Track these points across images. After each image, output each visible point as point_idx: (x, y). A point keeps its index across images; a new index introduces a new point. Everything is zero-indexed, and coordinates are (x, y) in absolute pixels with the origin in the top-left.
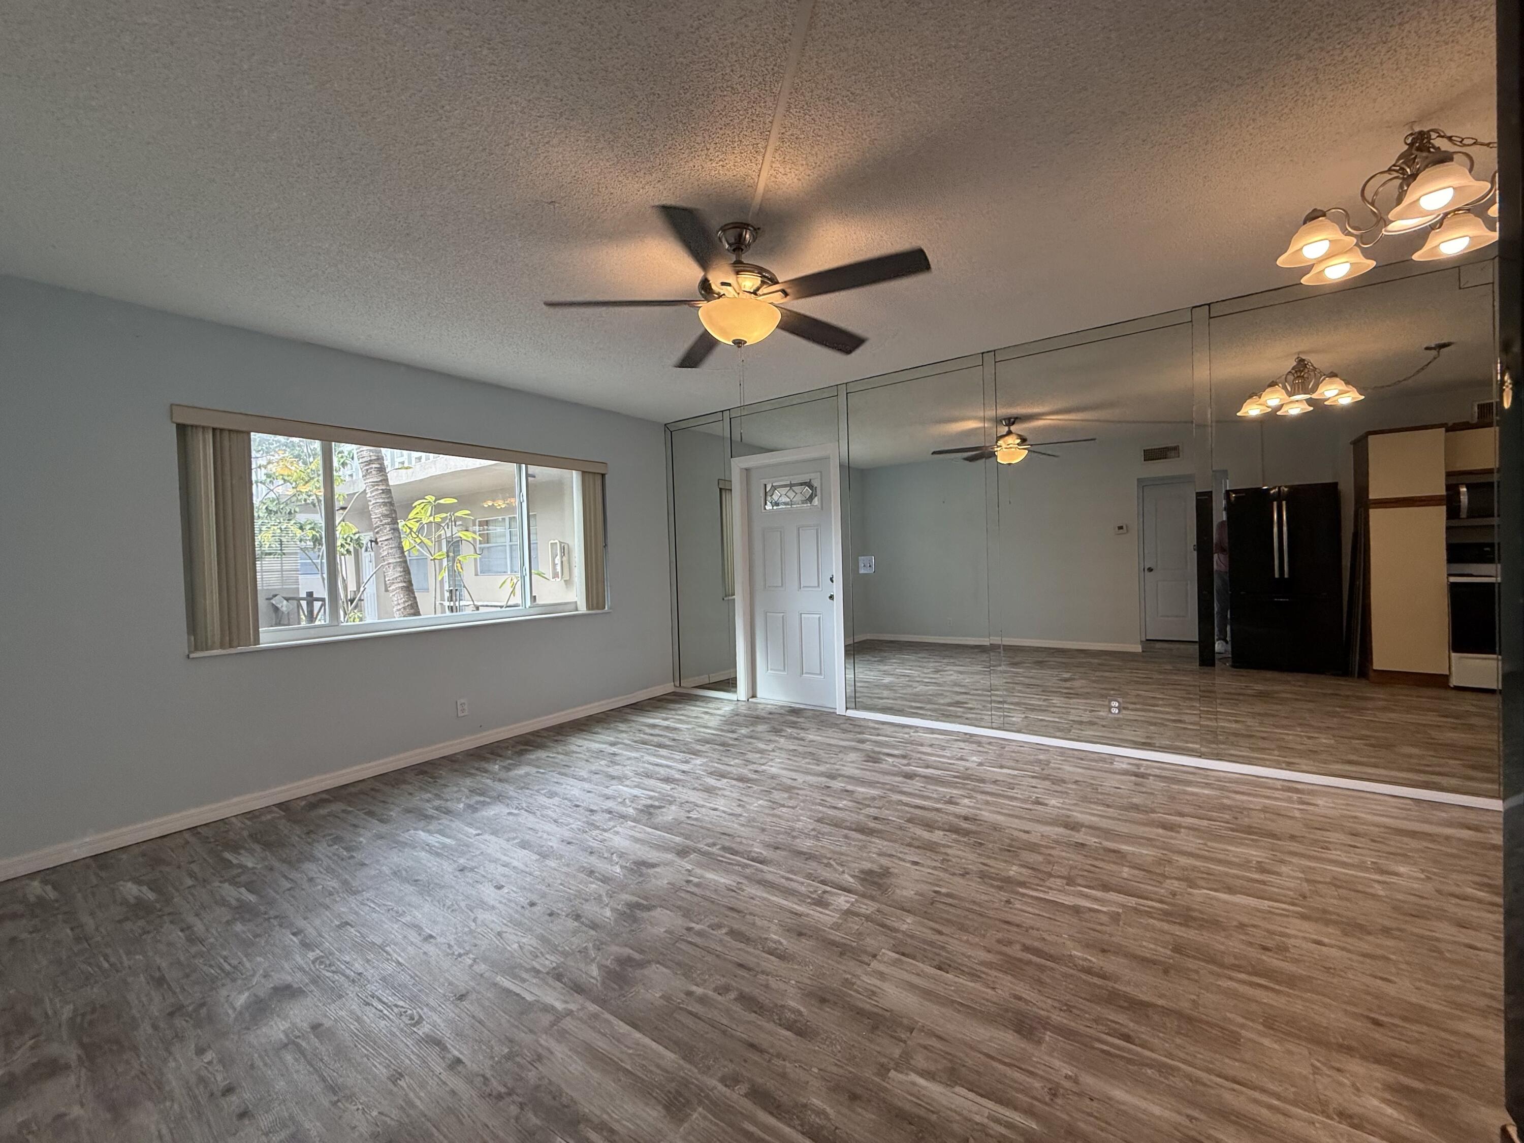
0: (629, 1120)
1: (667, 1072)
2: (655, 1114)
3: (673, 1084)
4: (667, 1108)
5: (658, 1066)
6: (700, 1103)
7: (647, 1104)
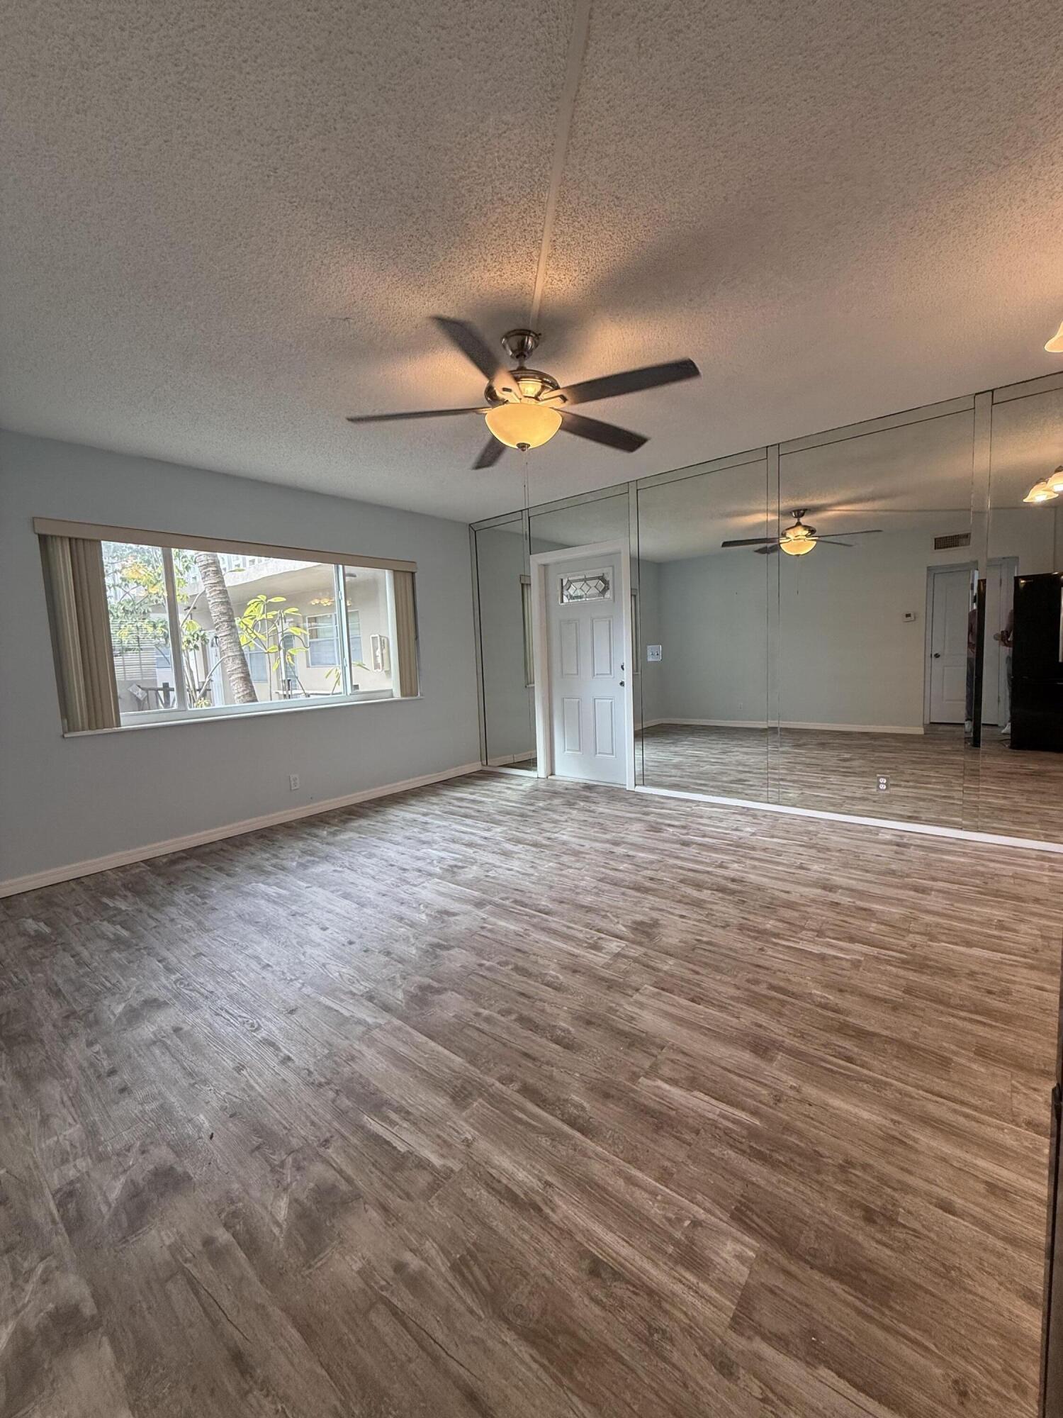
0: (423, 1106)
1: (454, 1071)
2: (443, 1102)
3: (460, 1081)
4: (453, 1098)
5: (449, 1068)
6: (481, 1095)
7: (437, 1094)
